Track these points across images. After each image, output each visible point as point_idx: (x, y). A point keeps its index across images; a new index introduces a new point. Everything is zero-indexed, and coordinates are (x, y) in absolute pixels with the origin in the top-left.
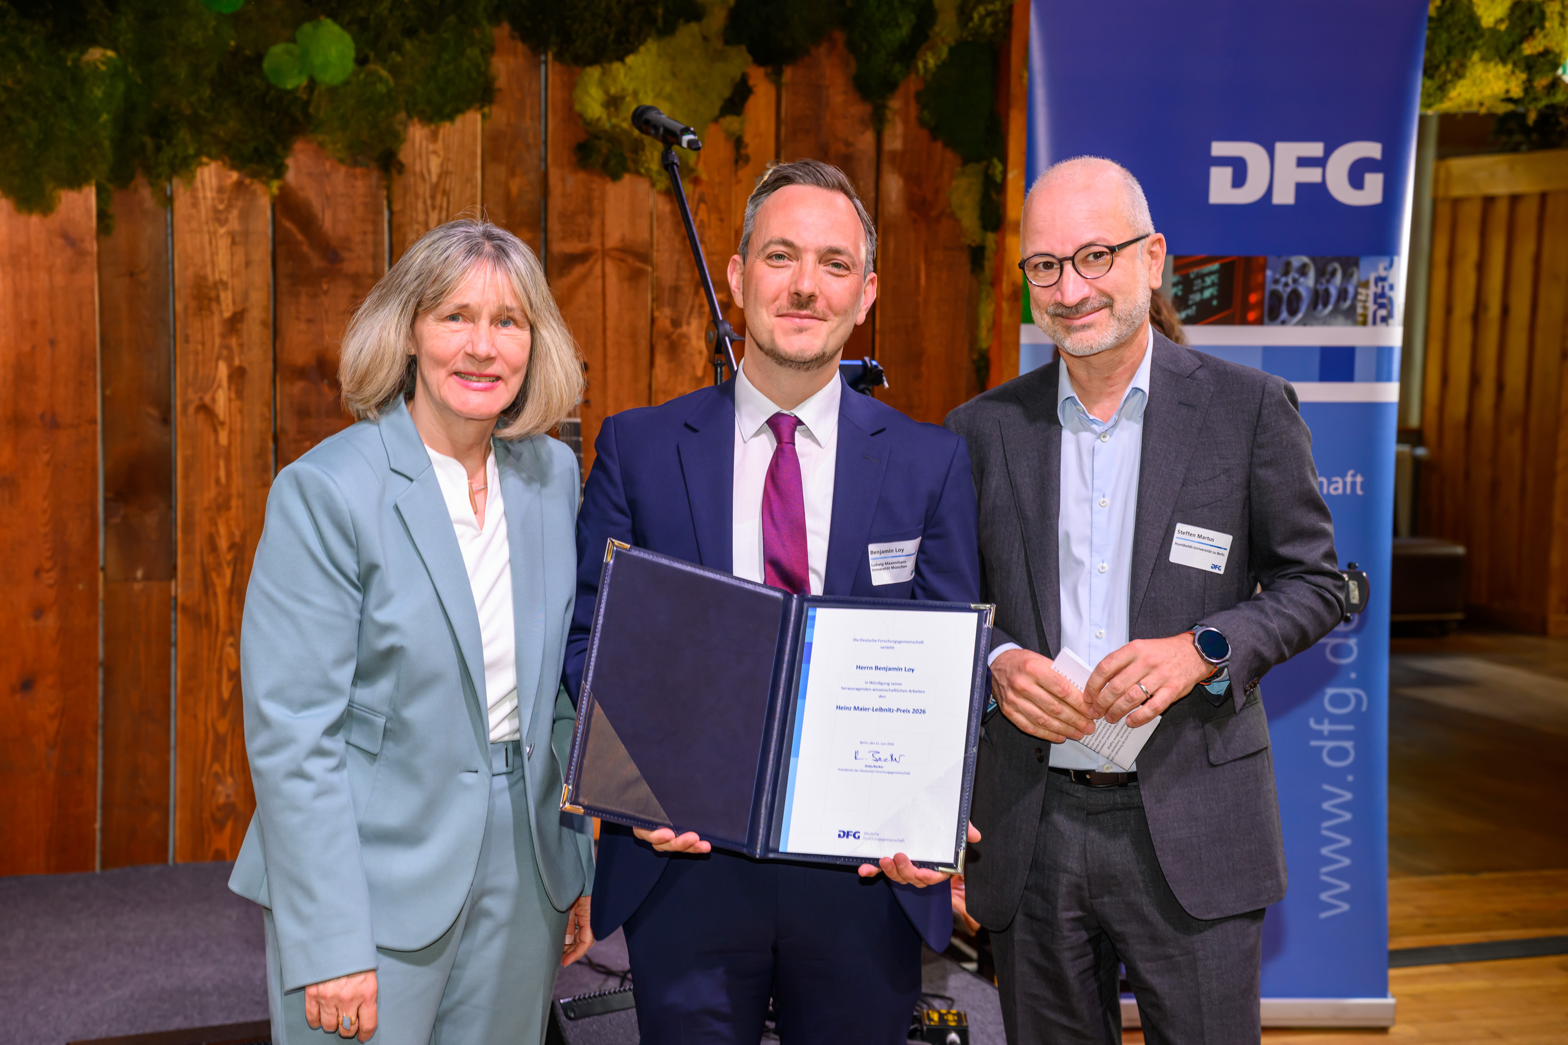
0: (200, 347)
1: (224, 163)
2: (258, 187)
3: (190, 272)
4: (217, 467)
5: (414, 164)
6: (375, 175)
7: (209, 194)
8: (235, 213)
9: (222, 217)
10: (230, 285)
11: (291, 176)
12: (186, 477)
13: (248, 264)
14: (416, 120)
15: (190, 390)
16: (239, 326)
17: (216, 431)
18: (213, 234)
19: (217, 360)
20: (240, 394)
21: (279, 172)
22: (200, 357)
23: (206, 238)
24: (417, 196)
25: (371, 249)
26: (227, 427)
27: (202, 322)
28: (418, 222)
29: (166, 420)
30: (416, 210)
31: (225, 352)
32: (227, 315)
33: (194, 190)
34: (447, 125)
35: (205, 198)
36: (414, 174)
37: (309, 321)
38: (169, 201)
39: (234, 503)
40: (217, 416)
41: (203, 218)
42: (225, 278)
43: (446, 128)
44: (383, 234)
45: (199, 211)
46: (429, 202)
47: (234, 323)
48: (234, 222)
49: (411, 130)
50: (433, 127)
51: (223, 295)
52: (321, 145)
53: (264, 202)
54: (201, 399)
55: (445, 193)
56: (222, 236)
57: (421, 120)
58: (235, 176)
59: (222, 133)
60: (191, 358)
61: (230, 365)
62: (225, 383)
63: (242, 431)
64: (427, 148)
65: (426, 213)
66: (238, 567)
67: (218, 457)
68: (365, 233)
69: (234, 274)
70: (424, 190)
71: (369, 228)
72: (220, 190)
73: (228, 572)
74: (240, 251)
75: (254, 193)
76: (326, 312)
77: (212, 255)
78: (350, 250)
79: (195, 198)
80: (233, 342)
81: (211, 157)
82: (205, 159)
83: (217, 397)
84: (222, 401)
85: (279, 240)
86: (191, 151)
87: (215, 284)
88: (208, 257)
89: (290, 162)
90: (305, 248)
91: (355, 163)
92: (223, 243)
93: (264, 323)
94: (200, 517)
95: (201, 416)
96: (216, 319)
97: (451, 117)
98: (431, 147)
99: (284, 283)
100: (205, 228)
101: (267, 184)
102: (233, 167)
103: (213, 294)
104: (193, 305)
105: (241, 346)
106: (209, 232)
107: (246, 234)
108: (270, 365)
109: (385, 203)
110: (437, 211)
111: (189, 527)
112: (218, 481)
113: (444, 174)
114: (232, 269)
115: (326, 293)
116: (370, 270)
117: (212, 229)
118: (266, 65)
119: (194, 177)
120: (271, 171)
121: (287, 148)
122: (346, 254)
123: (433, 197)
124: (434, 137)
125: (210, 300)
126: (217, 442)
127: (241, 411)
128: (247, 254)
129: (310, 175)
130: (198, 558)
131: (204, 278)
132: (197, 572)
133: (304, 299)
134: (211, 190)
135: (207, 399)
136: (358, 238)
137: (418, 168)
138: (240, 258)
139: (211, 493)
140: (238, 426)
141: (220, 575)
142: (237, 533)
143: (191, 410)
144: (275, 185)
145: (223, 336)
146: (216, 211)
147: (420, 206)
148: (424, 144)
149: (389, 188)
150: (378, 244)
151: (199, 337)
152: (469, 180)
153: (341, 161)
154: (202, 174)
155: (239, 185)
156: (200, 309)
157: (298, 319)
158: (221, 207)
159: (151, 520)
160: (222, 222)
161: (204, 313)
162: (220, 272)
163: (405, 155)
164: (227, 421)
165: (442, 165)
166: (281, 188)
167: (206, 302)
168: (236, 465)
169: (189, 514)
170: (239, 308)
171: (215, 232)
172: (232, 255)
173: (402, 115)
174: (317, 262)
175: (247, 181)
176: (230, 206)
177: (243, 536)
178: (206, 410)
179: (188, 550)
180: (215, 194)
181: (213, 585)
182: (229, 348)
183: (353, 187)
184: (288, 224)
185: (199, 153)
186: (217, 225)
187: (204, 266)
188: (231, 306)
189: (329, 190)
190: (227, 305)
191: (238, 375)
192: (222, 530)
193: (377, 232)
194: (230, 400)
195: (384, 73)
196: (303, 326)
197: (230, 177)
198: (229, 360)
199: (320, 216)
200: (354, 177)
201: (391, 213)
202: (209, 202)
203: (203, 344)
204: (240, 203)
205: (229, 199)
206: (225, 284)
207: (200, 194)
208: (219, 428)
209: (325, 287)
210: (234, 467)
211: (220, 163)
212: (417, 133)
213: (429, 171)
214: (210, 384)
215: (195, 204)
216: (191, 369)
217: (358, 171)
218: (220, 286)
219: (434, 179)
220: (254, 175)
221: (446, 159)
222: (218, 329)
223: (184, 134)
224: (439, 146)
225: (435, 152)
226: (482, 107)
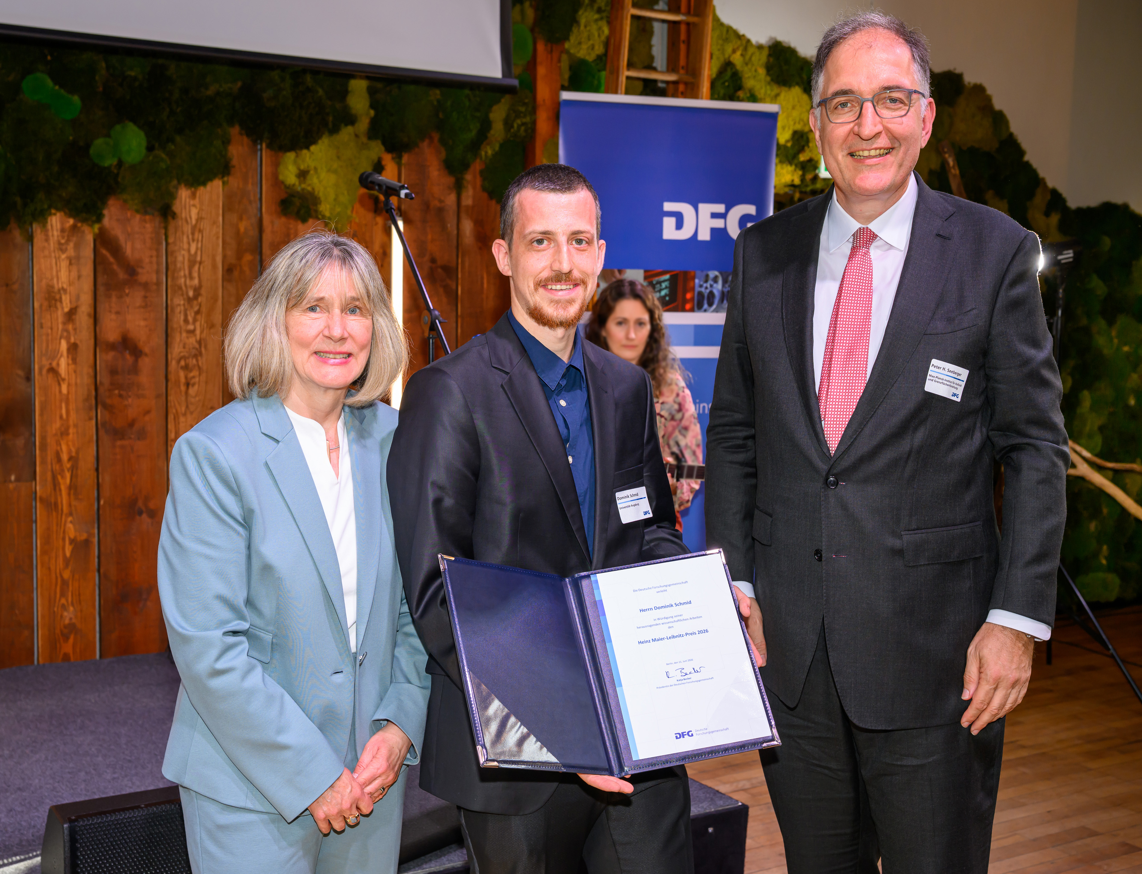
0: (50, 331)
1: (65, 213)
2: (86, 228)
3: (44, 282)
4: (61, 408)
5: (181, 213)
6: (158, 220)
7: (55, 233)
8: (71, 245)
9: (64, 247)
10: (68, 291)
11: (106, 221)
12: (41, 415)
13: (79, 277)
14: (183, 185)
15: (44, 359)
16: (74, 317)
17: (59, 385)
18: (58, 259)
19: (60, 339)
20: (74, 361)
21: (99, 218)
22: (50, 337)
23: (54, 261)
24: (183, 233)
25: (155, 266)
26: (66, 382)
27: (51, 315)
28: (184, 250)
29: (29, 378)
30: (183, 242)
31: (65, 334)
32: (66, 310)
33: (47, 231)
34: (202, 189)
35: (53, 235)
36: (182, 219)
37: (118, 313)
38: (30, 239)
39: (71, 430)
40: (60, 375)
41: (52, 249)
42: (65, 286)
43: (201, 190)
44: (163, 257)
45: (49, 244)
46: (190, 237)
47: (71, 315)
48: (71, 251)
49: (180, 192)
50: (193, 189)
51: (64, 297)
52: (125, 201)
53: (90, 238)
54: (51, 364)
55: (200, 231)
56: (63, 260)
57: (186, 185)
58: (71, 221)
59: (64, 194)
60: (44, 338)
61: (68, 342)
62: (65, 353)
63: (76, 384)
64: (189, 203)
65: (189, 244)
66: (74, 472)
67: (61, 401)
68: (151, 257)
69: (70, 284)
70: (187, 229)
71: (154, 253)
72: (63, 230)
73: (68, 475)
74: (74, 269)
75: (83, 232)
76: (128, 307)
77: (57, 272)
78: (142, 267)
79: (47, 236)
80: (70, 327)
81: (58, 209)
82: (53, 211)
83: (60, 363)
84: (63, 365)
85: (98, 262)
86: (46, 206)
87: (59, 290)
88: (54, 273)
89: (106, 212)
90: (115, 267)
91: (146, 213)
92: (64, 264)
93: (89, 315)
94: (51, 440)
95: (51, 375)
96: (60, 313)
97: (204, 184)
98: (192, 202)
99: (101, 289)
100: (53, 255)
101: (91, 226)
102: (71, 216)
103: (58, 297)
104: (46, 304)
105: (75, 329)
106: (55, 257)
107: (78, 258)
108: (92, 342)
109: (164, 237)
110: (195, 243)
111: (44, 446)
112: (61, 417)
113: (200, 219)
114: (69, 281)
115: (127, 295)
116: (154, 279)
117: (57, 255)
118: (92, 151)
119: (47, 222)
120: (94, 218)
121: (104, 203)
122: (140, 270)
123: (193, 234)
124: (193, 196)
125: (56, 300)
126: (60, 391)
127: (75, 372)
128: (79, 271)
129: (118, 220)
130: (49, 467)
131: (53, 287)
132: (49, 475)
133: (114, 299)
134: (57, 230)
135: (54, 364)
136: (147, 260)
137: (183, 215)
138: (74, 274)
139: (57, 425)
140: (73, 381)
141: (63, 477)
142: (73, 450)
143: (44, 371)
144: (96, 227)
145: (64, 323)
146: (60, 244)
147: (185, 239)
148: (188, 200)
149: (166, 228)
150: (158, 264)
151: (49, 324)
152: (214, 223)
153: (137, 211)
154: (51, 220)
155: (74, 227)
156: (50, 307)
157: (110, 312)
158: (63, 241)
159: (20, 442)
160: (63, 251)
161: (52, 309)
162: (62, 283)
163: (176, 207)
164: (67, 378)
165: (198, 213)
166: (100, 229)
167: (53, 302)
168: (72, 406)
169: (43, 438)
170: (74, 306)
171: (59, 257)
172: (70, 271)
173: (175, 182)
174: (122, 275)
175: (79, 225)
176: (68, 241)
177: (77, 452)
178: (53, 371)
179: (43, 462)
180: (59, 233)
181: (59, 484)
182: (67, 331)
183: (144, 227)
184: (104, 252)
185: (50, 207)
186: (60, 253)
187: (52, 279)
188: (69, 305)
189: (129, 229)
190: (67, 304)
191: (73, 348)
192: (64, 448)
193: (158, 256)
194: (68, 364)
195: (163, 156)
196: (113, 316)
197: (68, 222)
198: (68, 339)
199: (124, 245)
200: (145, 221)
201: (167, 244)
202: (56, 238)
203: (52, 329)
204: (74, 239)
205: (68, 236)
206: (65, 290)
207: (50, 234)
208: (62, 383)
209: (127, 291)
210: (71, 408)
211: (62, 213)
212: (184, 193)
213: (191, 218)
214: (55, 355)
215: (47, 240)
216: (44, 345)
217: (147, 217)
218: (62, 292)
219: (194, 222)
220: (84, 221)
221: (201, 210)
222: (60, 320)
223: (41, 195)
224: (197, 201)
225: (194, 206)
226: (223, 177)
